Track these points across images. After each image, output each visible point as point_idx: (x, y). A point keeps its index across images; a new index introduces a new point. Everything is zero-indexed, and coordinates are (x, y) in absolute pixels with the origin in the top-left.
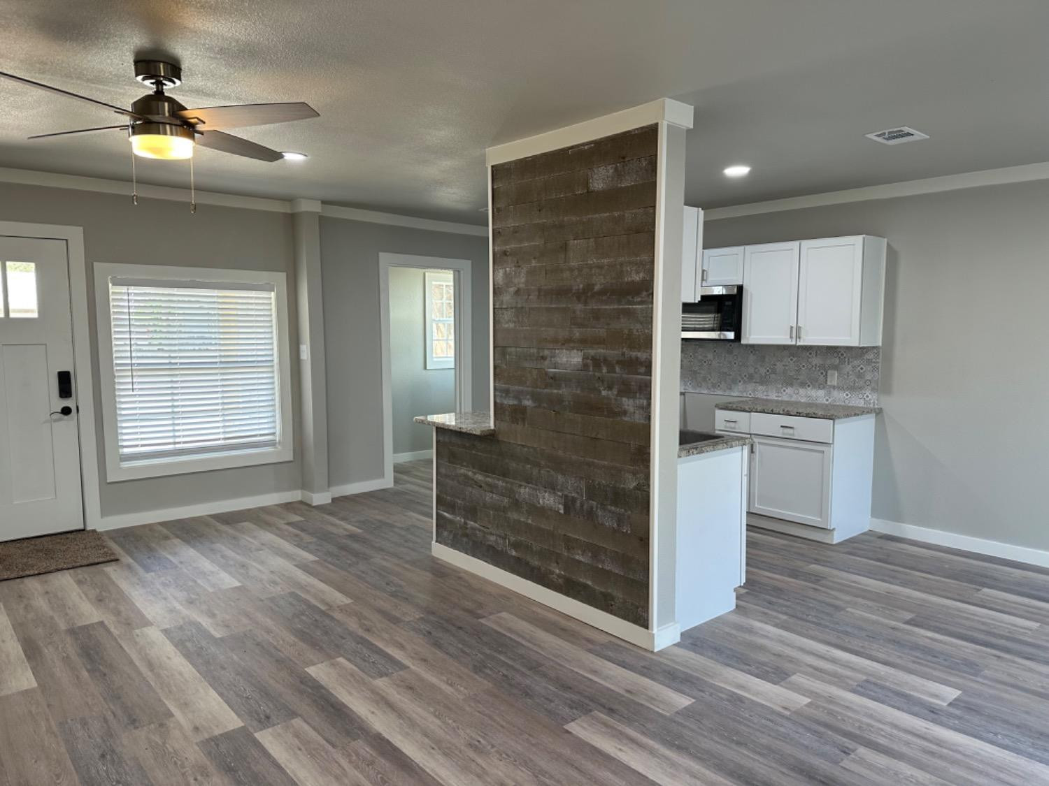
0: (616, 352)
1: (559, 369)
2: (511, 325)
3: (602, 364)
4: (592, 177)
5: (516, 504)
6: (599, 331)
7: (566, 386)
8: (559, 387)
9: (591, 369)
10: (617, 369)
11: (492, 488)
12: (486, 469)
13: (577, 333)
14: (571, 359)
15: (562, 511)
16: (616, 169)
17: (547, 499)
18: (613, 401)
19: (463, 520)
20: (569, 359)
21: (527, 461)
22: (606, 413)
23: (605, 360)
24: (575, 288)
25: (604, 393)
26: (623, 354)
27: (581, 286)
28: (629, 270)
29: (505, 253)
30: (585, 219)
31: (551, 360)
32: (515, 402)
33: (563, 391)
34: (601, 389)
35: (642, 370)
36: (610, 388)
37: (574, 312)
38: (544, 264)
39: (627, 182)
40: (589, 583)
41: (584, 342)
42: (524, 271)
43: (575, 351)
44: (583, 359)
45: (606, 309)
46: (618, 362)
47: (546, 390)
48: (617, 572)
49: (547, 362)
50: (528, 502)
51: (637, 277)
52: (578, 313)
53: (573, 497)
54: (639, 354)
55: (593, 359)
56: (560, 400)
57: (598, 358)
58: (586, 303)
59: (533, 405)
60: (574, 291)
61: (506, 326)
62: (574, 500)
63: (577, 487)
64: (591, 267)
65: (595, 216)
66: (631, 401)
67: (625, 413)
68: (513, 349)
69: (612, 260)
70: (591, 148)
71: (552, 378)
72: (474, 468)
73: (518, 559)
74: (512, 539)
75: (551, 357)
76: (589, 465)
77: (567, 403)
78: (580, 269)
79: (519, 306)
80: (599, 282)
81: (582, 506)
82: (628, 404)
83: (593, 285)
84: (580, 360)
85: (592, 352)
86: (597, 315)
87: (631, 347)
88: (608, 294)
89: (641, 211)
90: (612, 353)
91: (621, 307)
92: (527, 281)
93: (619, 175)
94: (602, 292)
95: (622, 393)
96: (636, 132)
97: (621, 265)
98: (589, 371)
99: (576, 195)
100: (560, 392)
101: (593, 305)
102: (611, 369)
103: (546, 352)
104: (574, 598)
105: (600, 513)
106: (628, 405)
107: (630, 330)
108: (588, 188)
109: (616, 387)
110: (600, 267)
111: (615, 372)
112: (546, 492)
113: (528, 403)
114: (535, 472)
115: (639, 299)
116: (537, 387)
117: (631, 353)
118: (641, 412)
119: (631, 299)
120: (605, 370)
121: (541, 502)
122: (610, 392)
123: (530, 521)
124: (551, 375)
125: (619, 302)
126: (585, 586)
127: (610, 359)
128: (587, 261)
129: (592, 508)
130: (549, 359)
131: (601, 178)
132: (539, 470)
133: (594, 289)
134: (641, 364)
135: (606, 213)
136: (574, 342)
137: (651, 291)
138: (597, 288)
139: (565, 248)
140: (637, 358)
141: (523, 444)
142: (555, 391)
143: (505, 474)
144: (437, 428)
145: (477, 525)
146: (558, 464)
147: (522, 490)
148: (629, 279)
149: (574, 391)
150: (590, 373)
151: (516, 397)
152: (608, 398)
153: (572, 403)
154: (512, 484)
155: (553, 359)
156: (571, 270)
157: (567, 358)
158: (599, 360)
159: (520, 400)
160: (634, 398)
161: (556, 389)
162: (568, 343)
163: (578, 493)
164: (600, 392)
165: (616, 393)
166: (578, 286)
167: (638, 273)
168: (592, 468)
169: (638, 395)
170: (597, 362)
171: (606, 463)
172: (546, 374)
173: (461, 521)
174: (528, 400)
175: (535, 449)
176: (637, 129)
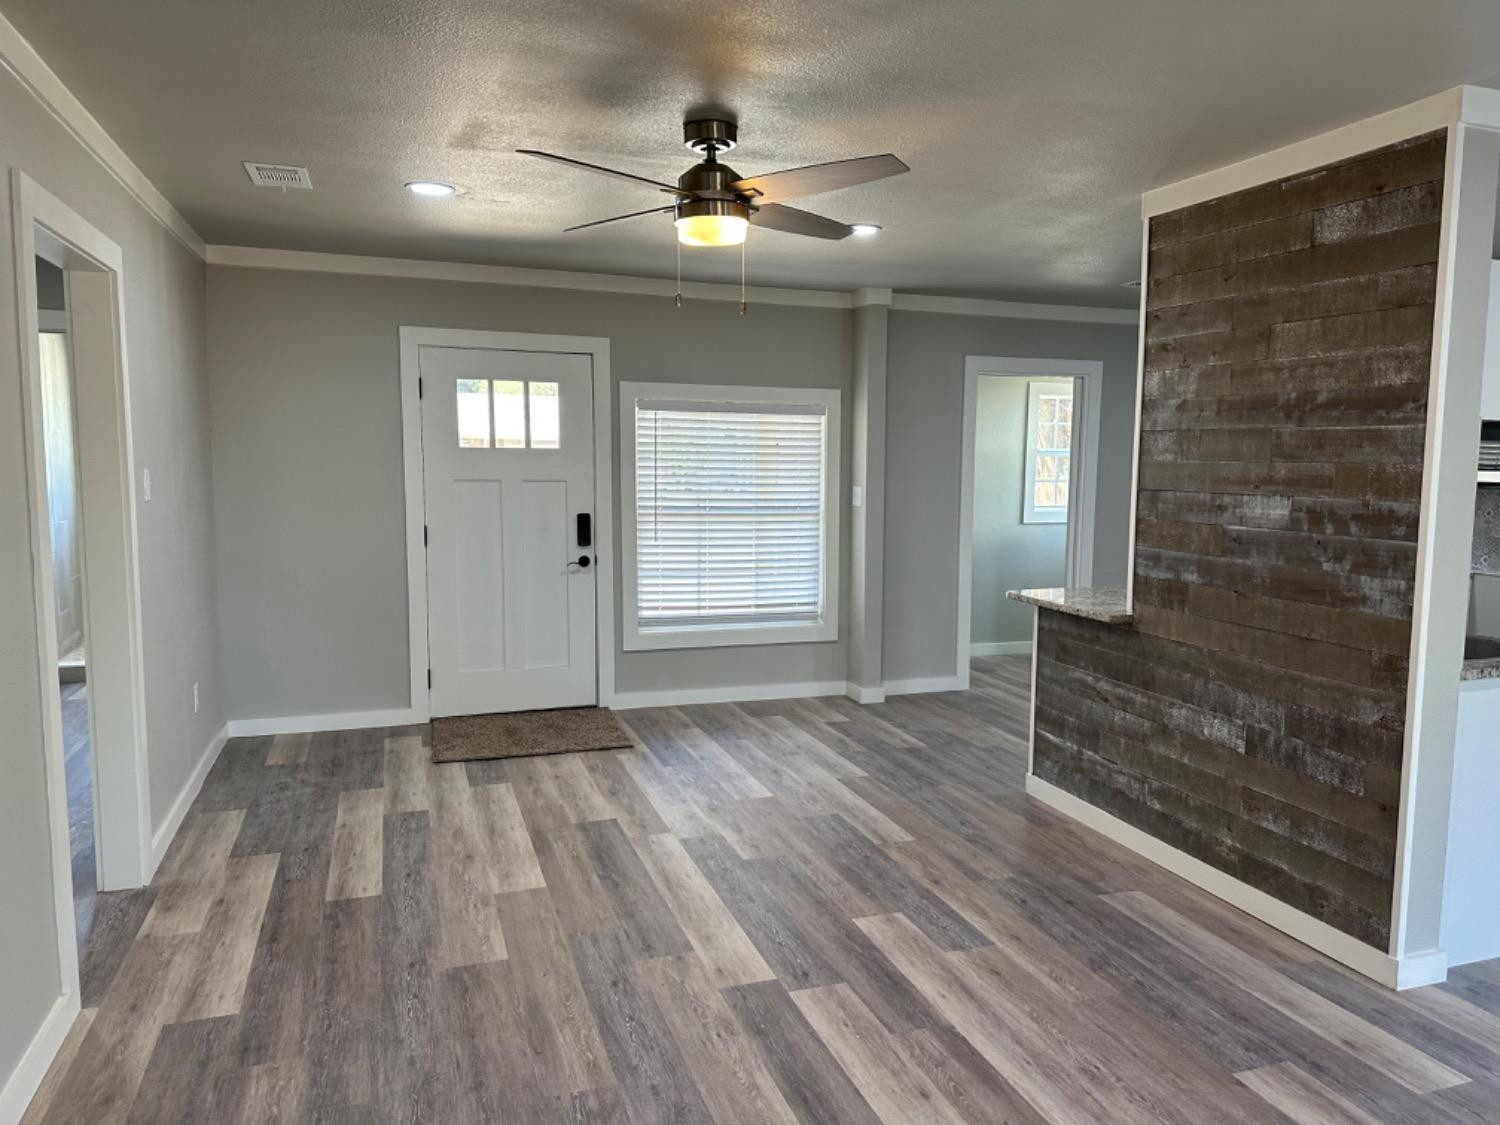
0: (1352, 501)
1: (1247, 526)
2: (1169, 457)
3: (1326, 521)
4: (1321, 223)
5: (1164, 732)
6: (1322, 467)
7: (1258, 554)
8: (1246, 554)
9: (1306, 528)
10: (1354, 529)
11: (1125, 704)
12: (1115, 674)
13: (1282, 470)
14: (1270, 511)
15: (1242, 750)
16: (1365, 208)
17: (1216, 729)
18: (1343, 581)
19: (1075, 747)
20: (1266, 511)
21: (1186, 667)
22: (1328, 599)
23: (1332, 514)
24: (1282, 399)
25: (1326, 566)
26: (1366, 505)
27: (1293, 395)
28: (1384, 368)
29: (1164, 348)
30: (1306, 288)
31: (1234, 512)
32: (1170, 576)
33: (1254, 561)
34: (1323, 559)
35: (1401, 531)
36: (1338, 559)
37: (1279, 435)
38: (1229, 362)
39: (1385, 228)
40: (1285, 867)
41: (1291, 485)
42: (1194, 374)
43: (1278, 498)
44: (1292, 511)
45: (1337, 431)
46: (1355, 517)
47: (1222, 559)
48: (1335, 855)
49: (1227, 515)
50: (1184, 729)
51: (1398, 380)
52: (1286, 438)
53: (1262, 730)
54: (1395, 506)
55: (1310, 511)
56: (1247, 575)
57: (1318, 509)
58: (1300, 421)
59: (1201, 581)
60: (1280, 404)
61: (1161, 458)
62: (1264, 734)
63: (1272, 714)
64: (1312, 366)
65: (1321, 284)
66: (1377, 581)
67: (1364, 600)
68: (1170, 494)
69: (1352, 352)
70: (1323, 176)
71: (1234, 540)
72: (1095, 671)
73: (1163, 817)
74: (1156, 784)
75: (1235, 507)
76: (1294, 680)
77: (1259, 580)
78: (1293, 369)
79: (1184, 427)
80: (1324, 391)
81: (1278, 744)
82: (1370, 585)
83: (1316, 392)
84: (1286, 512)
85: (1307, 500)
86: (1319, 441)
87: (1382, 493)
88: (1343, 408)
89: (1411, 271)
90: (1345, 503)
91: (1364, 427)
92: (1198, 392)
93: (1370, 215)
94: (1332, 404)
95: (1357, 568)
96: (1406, 145)
97: (1369, 358)
98: (1301, 530)
99: (1290, 252)
100: (1249, 562)
101: (1315, 425)
102: (1342, 525)
103: (1227, 500)
104: (1256, 885)
105: (1308, 758)
106: (1371, 589)
107: (1381, 466)
108: (1312, 242)
109: (1349, 557)
110: (1331, 364)
111: (1350, 534)
112: (1215, 717)
113: (1191, 577)
114: (1199, 684)
115: (1399, 415)
116: (1207, 554)
117: (1382, 503)
118: (1396, 599)
119: (1384, 415)
120: (1329, 529)
121: (1206, 732)
122: (1337, 566)
123: (1186, 760)
124: (1234, 536)
125: (1362, 420)
126: (1278, 872)
127: (1340, 512)
128: (1306, 355)
129: (1295, 749)
130: (1231, 510)
131: (1336, 224)
132: (1205, 683)
133: (1316, 399)
134: (1399, 521)
135: (1344, 278)
136: (1278, 484)
137: (1423, 402)
138: (1322, 398)
139: (1267, 336)
140: (1391, 511)
141: (1180, 640)
142: (1240, 561)
143: (1147, 684)
144: (1040, 608)
145: (1098, 757)
146: (1237, 676)
147: (1175, 712)
148: (1383, 382)
149: (1273, 562)
150: (1304, 534)
151: (1170, 568)
152: (1333, 575)
153: (1268, 581)
154: (1158, 700)
155: (1237, 511)
156: (1278, 370)
157: (1263, 509)
158: (1321, 512)
159: (1178, 573)
160: (1383, 576)
161: (1241, 558)
162: (1266, 485)
163: (1271, 723)
164: (1320, 564)
165: (1348, 567)
166: (1289, 394)
167: (1399, 371)
168: (1299, 686)
169: (1390, 571)
170: (1316, 517)
171: (1325, 679)
172: (1225, 532)
173: (1072, 748)
174: (1192, 573)
175: (1200, 650)
176: (1408, 141)
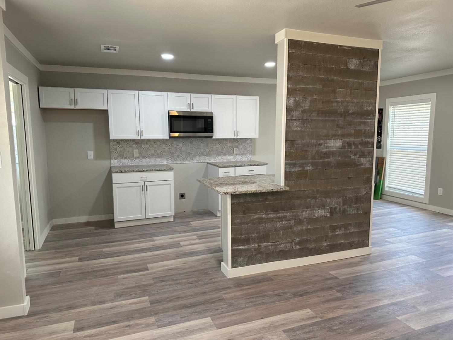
0: (359, 139)
1: (329, 149)
2: (299, 129)
3: (352, 145)
4: (349, 63)
5: (300, 222)
6: (351, 131)
7: (333, 156)
8: (329, 157)
9: (347, 148)
10: (359, 147)
11: (282, 219)
12: (277, 209)
13: (340, 132)
14: (336, 144)
16: (360, 62)
17: (320, 213)
18: (357, 160)
20: (335, 144)
21: (308, 197)
22: (353, 166)
23: (354, 143)
24: (339, 111)
25: (352, 157)
26: (362, 140)
27: (342, 110)
28: (366, 105)
30: (345, 80)
31: (324, 145)
32: (301, 169)
33: (331, 159)
34: (351, 156)
35: (370, 146)
36: (355, 155)
37: (338, 122)
38: (322, 98)
39: (365, 69)
41: (343, 136)
42: (309, 100)
43: (338, 140)
44: (342, 143)
45: (354, 121)
46: (360, 143)
47: (321, 160)
48: (356, 231)
49: (322, 146)
50: (308, 218)
51: (369, 108)
52: (340, 122)
53: (335, 207)
54: (369, 140)
55: (348, 143)
56: (329, 163)
57: (350, 142)
58: (345, 118)
59: (312, 169)
60: (338, 113)
61: (296, 129)
63: (338, 202)
64: (348, 103)
65: (349, 80)
66: (365, 159)
67: (362, 164)
68: (300, 141)
69: (358, 100)
70: (349, 49)
71: (325, 154)
73: (301, 249)
74: (297, 240)
75: (325, 144)
76: (344, 190)
77: (333, 165)
78: (342, 103)
79: (305, 119)
80: (352, 109)
81: (340, 209)
82: (363, 160)
83: (349, 110)
84: (341, 144)
85: (347, 140)
86: (350, 124)
87: (365, 137)
88: (356, 115)
89: (371, 82)
90: (357, 140)
91: (361, 120)
92: (310, 107)
93: (362, 65)
94: (353, 114)
95: (360, 157)
96: (370, 49)
97: (362, 103)
98: (346, 148)
99: (341, 68)
100: (329, 160)
101: (349, 119)
102: (357, 146)
103: (322, 142)
106: (364, 161)
107: (365, 130)
108: (347, 67)
109: (358, 154)
110: (353, 103)
111: (358, 148)
112: (319, 210)
113: (309, 168)
114: (313, 201)
115: (370, 117)
116: (315, 159)
117: (365, 139)
118: (369, 162)
119: (366, 117)
120: (353, 147)
121: (316, 215)
122: (355, 157)
123: (309, 227)
124: (325, 153)
125: (361, 118)
127: (355, 142)
128: (346, 99)
129: (345, 209)
130: (323, 145)
131: (353, 64)
132: (315, 200)
133: (349, 112)
134: (370, 144)
135: (355, 79)
136: (338, 136)
137: (375, 114)
138: (351, 112)
139: (334, 92)
140: (368, 141)
141: (305, 189)
142: (327, 160)
143: (291, 208)
145: (269, 244)
148: (366, 109)
149: (337, 159)
150: (346, 149)
151: (301, 166)
152: (354, 159)
153: (336, 164)
154: (297, 212)
155: (325, 145)
156: (337, 102)
157: (334, 143)
158: (351, 143)
159: (304, 168)
160: (366, 157)
161: (326, 159)
162: (335, 136)
163: (338, 204)
164: (351, 157)
165: (358, 157)
166: (341, 110)
167: (369, 106)
168: (346, 191)
169: (368, 156)
170: (350, 144)
171: (353, 187)
172: (321, 152)
174: (309, 166)
175: (313, 190)
